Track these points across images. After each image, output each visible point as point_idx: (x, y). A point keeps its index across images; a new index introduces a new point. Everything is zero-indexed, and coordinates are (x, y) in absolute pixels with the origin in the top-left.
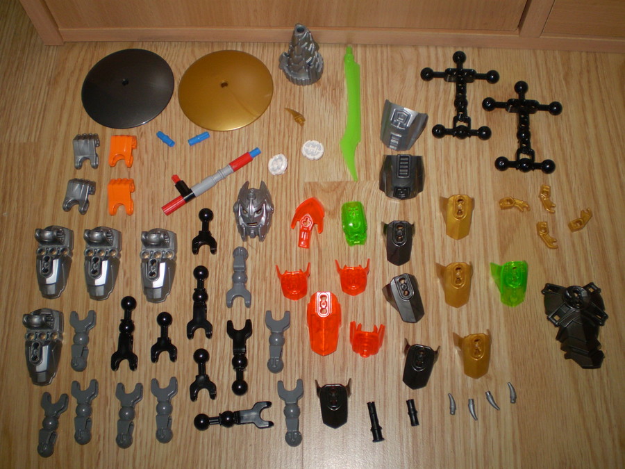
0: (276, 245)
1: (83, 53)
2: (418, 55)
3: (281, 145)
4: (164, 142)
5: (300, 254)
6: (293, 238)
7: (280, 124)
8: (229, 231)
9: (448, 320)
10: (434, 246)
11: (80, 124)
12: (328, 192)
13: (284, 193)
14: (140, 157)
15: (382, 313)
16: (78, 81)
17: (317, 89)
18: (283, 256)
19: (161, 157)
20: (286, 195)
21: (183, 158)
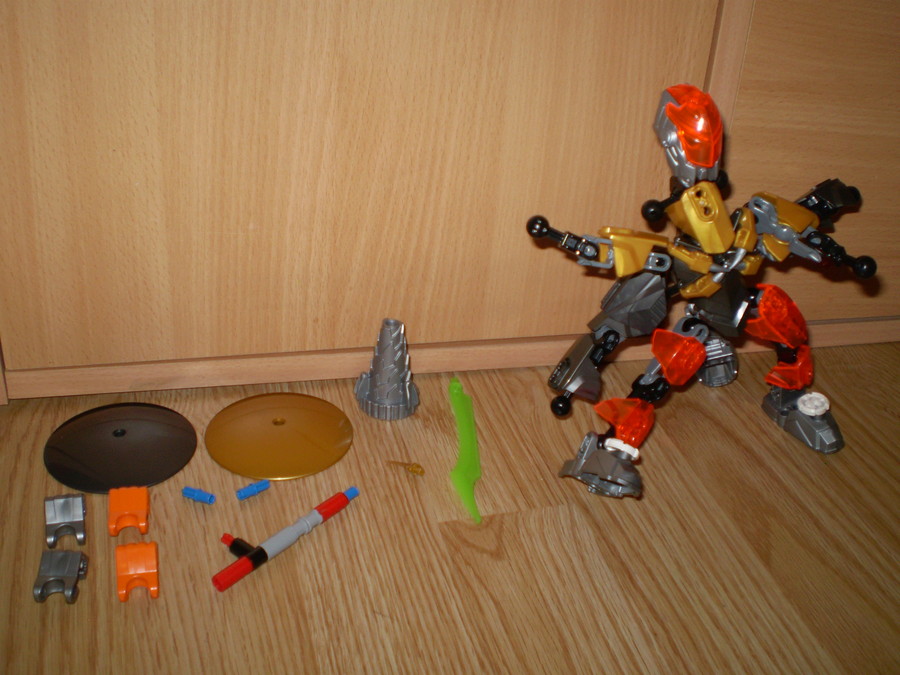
0: (422, 606)
1: (39, 415)
4: (195, 500)
5: (467, 613)
6: (446, 593)
7: (376, 462)
8: (336, 600)
10: (667, 570)
12: (479, 530)
13: (411, 540)
15: (632, 668)
16: (35, 445)
17: (416, 422)
18: (439, 619)
20: (415, 542)
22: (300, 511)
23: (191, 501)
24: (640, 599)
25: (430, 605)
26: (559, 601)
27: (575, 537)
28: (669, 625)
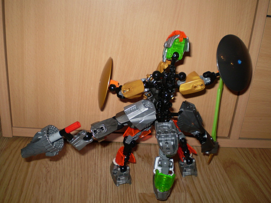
20: (129, 198)
22: (93, 182)
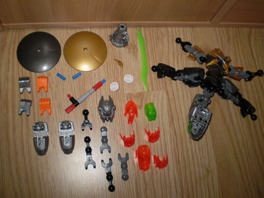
0: (118, 123)
1: (14, 35)
2: (168, 32)
3: (114, 76)
4: (60, 78)
7: (112, 66)
8: (96, 118)
9: (191, 149)
10: (183, 118)
11: (19, 71)
12: (137, 97)
13: (118, 99)
14: (50, 86)
15: (165, 149)
16: (14, 49)
17: (126, 49)
18: (121, 128)
19: (60, 85)
20: (119, 100)
21: (70, 85)
23: (59, 78)
24: (173, 128)
25: (120, 123)
26: (152, 126)
27: (162, 103)
28: (178, 137)
